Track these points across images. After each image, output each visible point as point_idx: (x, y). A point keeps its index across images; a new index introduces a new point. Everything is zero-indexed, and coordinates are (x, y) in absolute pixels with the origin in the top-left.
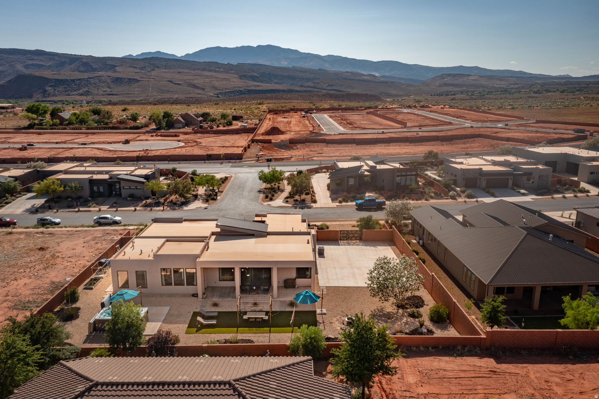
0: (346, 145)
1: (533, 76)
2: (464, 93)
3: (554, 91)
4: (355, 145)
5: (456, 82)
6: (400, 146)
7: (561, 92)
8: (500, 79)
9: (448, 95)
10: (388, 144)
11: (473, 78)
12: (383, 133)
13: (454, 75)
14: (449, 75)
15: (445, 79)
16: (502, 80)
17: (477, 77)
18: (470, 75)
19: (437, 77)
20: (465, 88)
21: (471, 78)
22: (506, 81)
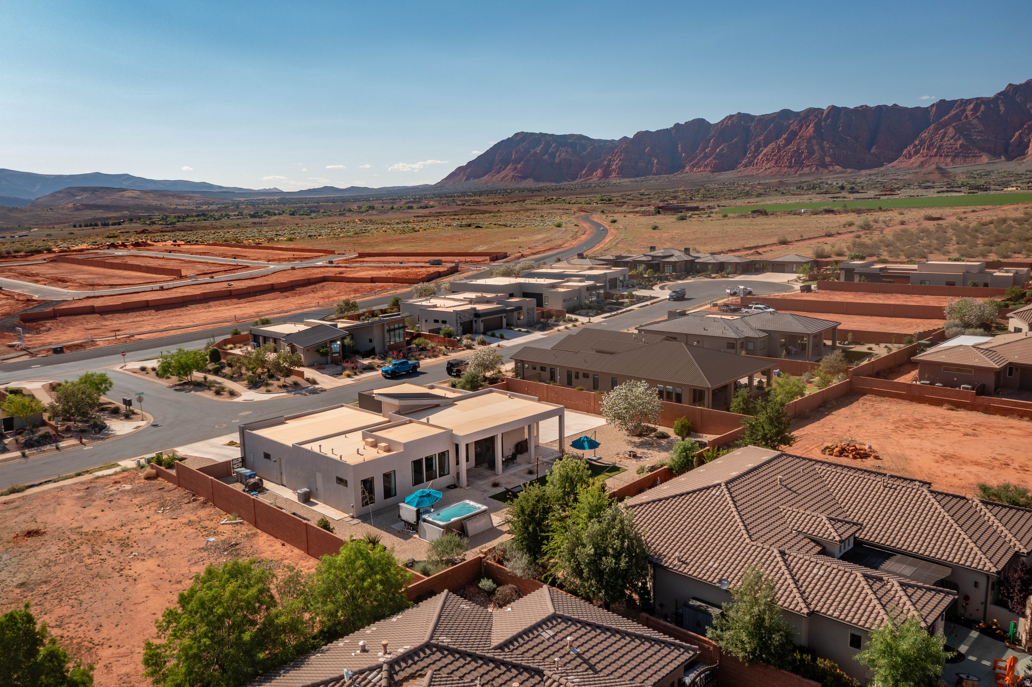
0: (138, 313)
1: (224, 190)
2: (135, 221)
3: (280, 214)
4: (153, 311)
5: (100, 202)
6: (226, 305)
7: (291, 215)
8: (179, 195)
9: (108, 225)
10: (207, 305)
11: (131, 194)
12: (162, 289)
13: (94, 190)
14: (84, 189)
15: (78, 196)
16: (183, 198)
17: (138, 193)
18: (124, 190)
19: (60, 192)
20: (126, 213)
21: (127, 194)
22: (189, 199)
